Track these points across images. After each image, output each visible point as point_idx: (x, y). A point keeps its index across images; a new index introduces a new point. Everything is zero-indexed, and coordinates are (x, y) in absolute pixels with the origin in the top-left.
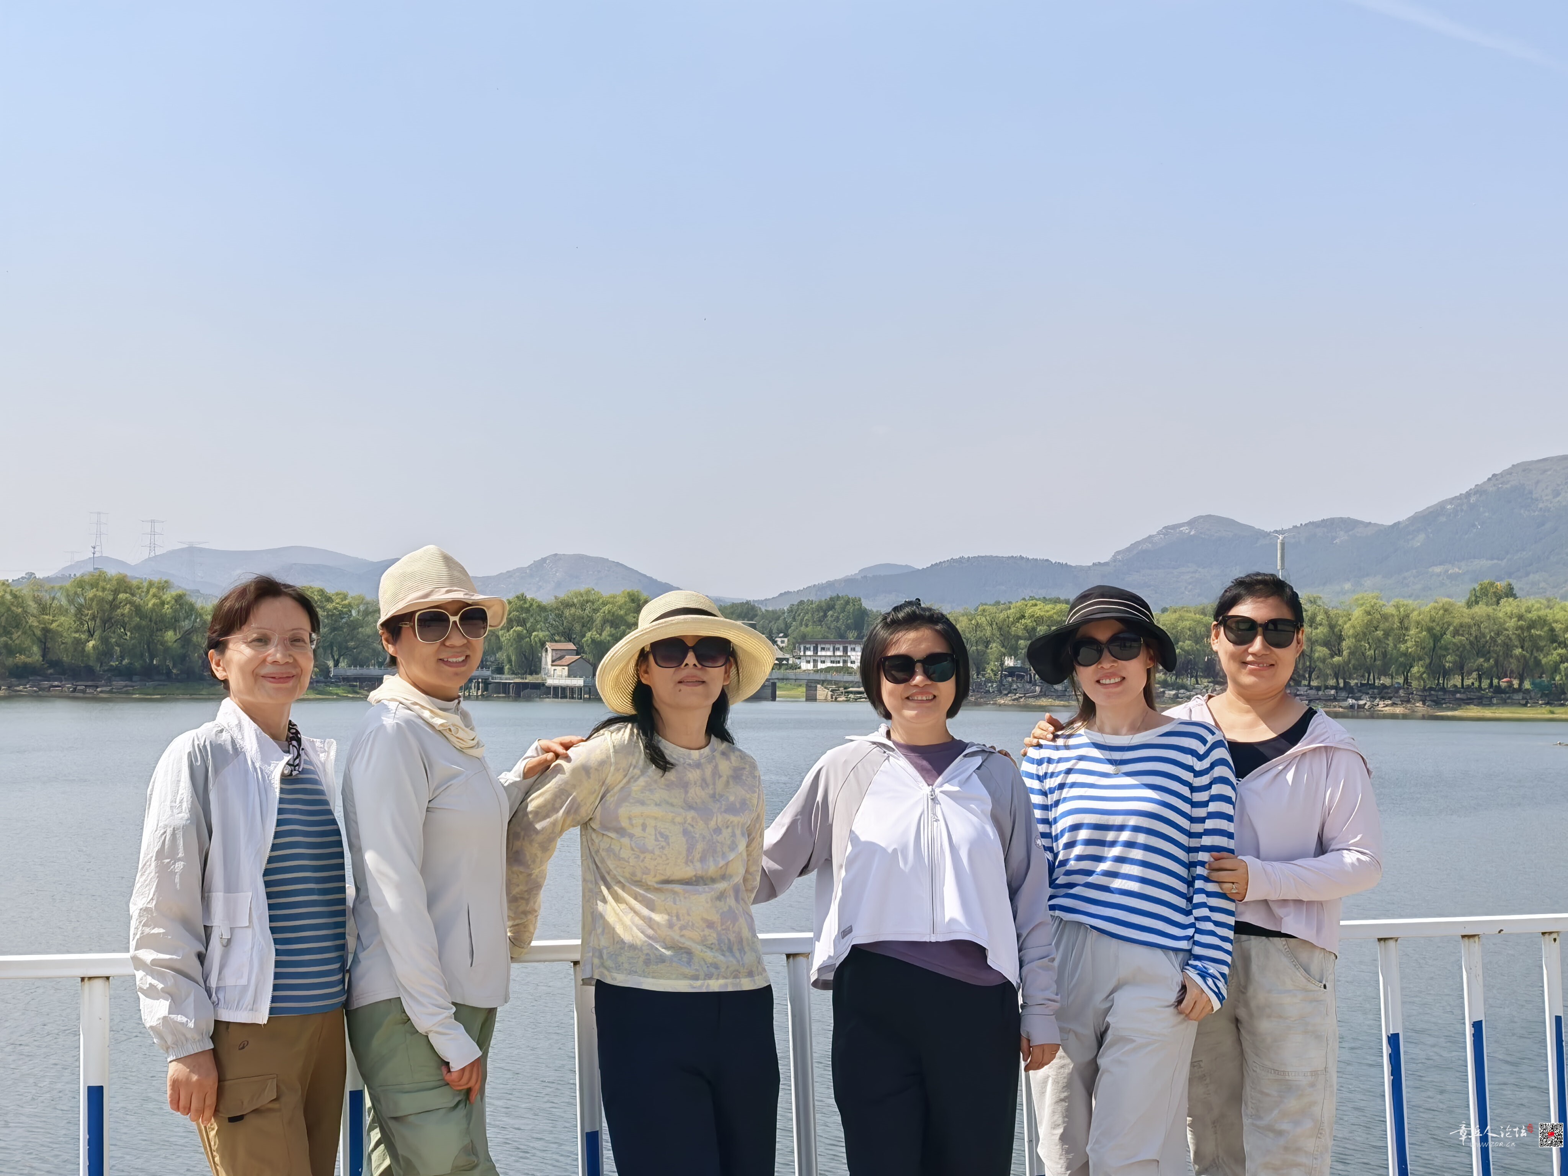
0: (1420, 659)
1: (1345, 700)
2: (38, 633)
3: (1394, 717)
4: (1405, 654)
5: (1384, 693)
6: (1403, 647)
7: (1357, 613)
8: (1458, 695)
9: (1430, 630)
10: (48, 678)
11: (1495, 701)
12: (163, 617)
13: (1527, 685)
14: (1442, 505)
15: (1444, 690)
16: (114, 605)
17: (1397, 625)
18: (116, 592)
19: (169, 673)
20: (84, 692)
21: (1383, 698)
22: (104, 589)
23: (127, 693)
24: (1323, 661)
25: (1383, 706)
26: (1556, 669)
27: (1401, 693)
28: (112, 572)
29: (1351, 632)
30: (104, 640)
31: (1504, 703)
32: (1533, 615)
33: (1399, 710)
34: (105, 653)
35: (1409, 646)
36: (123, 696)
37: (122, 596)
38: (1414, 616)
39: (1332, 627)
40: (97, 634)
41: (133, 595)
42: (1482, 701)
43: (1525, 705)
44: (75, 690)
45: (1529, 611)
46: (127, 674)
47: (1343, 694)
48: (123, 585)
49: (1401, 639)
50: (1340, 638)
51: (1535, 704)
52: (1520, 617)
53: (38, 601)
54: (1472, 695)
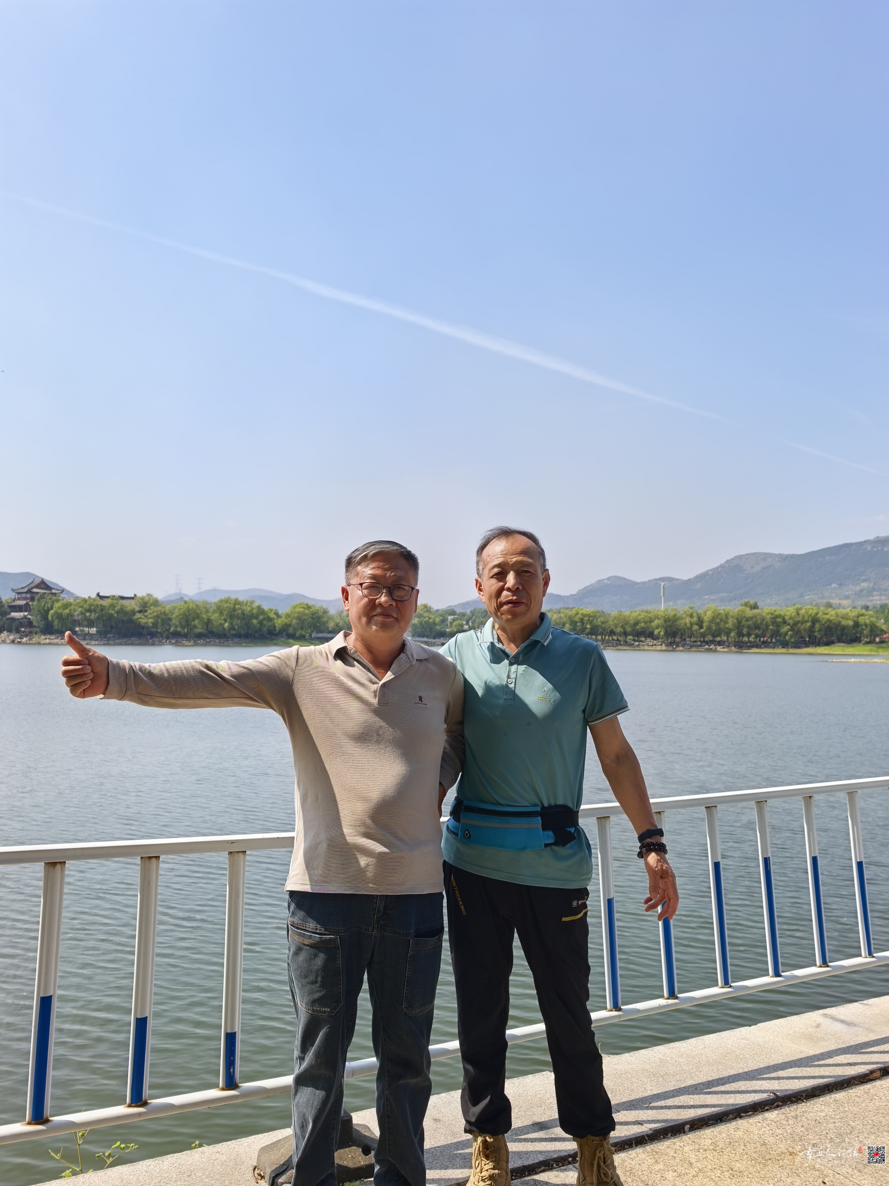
0: (734, 630)
1: (705, 646)
2: (206, 620)
3: (724, 652)
4: (728, 628)
5: (720, 643)
6: (727, 626)
7: (709, 613)
8: (748, 644)
9: (737, 619)
10: (209, 638)
11: (762, 646)
12: (253, 614)
13: (774, 640)
14: (707, 572)
15: (742, 642)
16: (234, 610)
17: (724, 617)
18: (235, 604)
19: (254, 637)
20: (223, 643)
21: (719, 645)
22: (230, 603)
23: (240, 644)
24: (696, 631)
25: (719, 648)
26: (786, 634)
27: (726, 643)
28: (233, 597)
29: (707, 620)
30: (231, 623)
31: (766, 647)
32: (777, 613)
33: (726, 650)
34: (232, 628)
35: (730, 625)
36: (239, 645)
37: (237, 606)
38: (731, 613)
39: (699, 618)
40: (228, 620)
41: (241, 606)
42: (757, 646)
43: (774, 648)
44: (220, 643)
45: (775, 611)
46: (239, 636)
47: (704, 644)
48: (237, 602)
49: (726, 623)
50: (702, 622)
51: (778, 647)
53: (205, 608)
54: (754, 644)
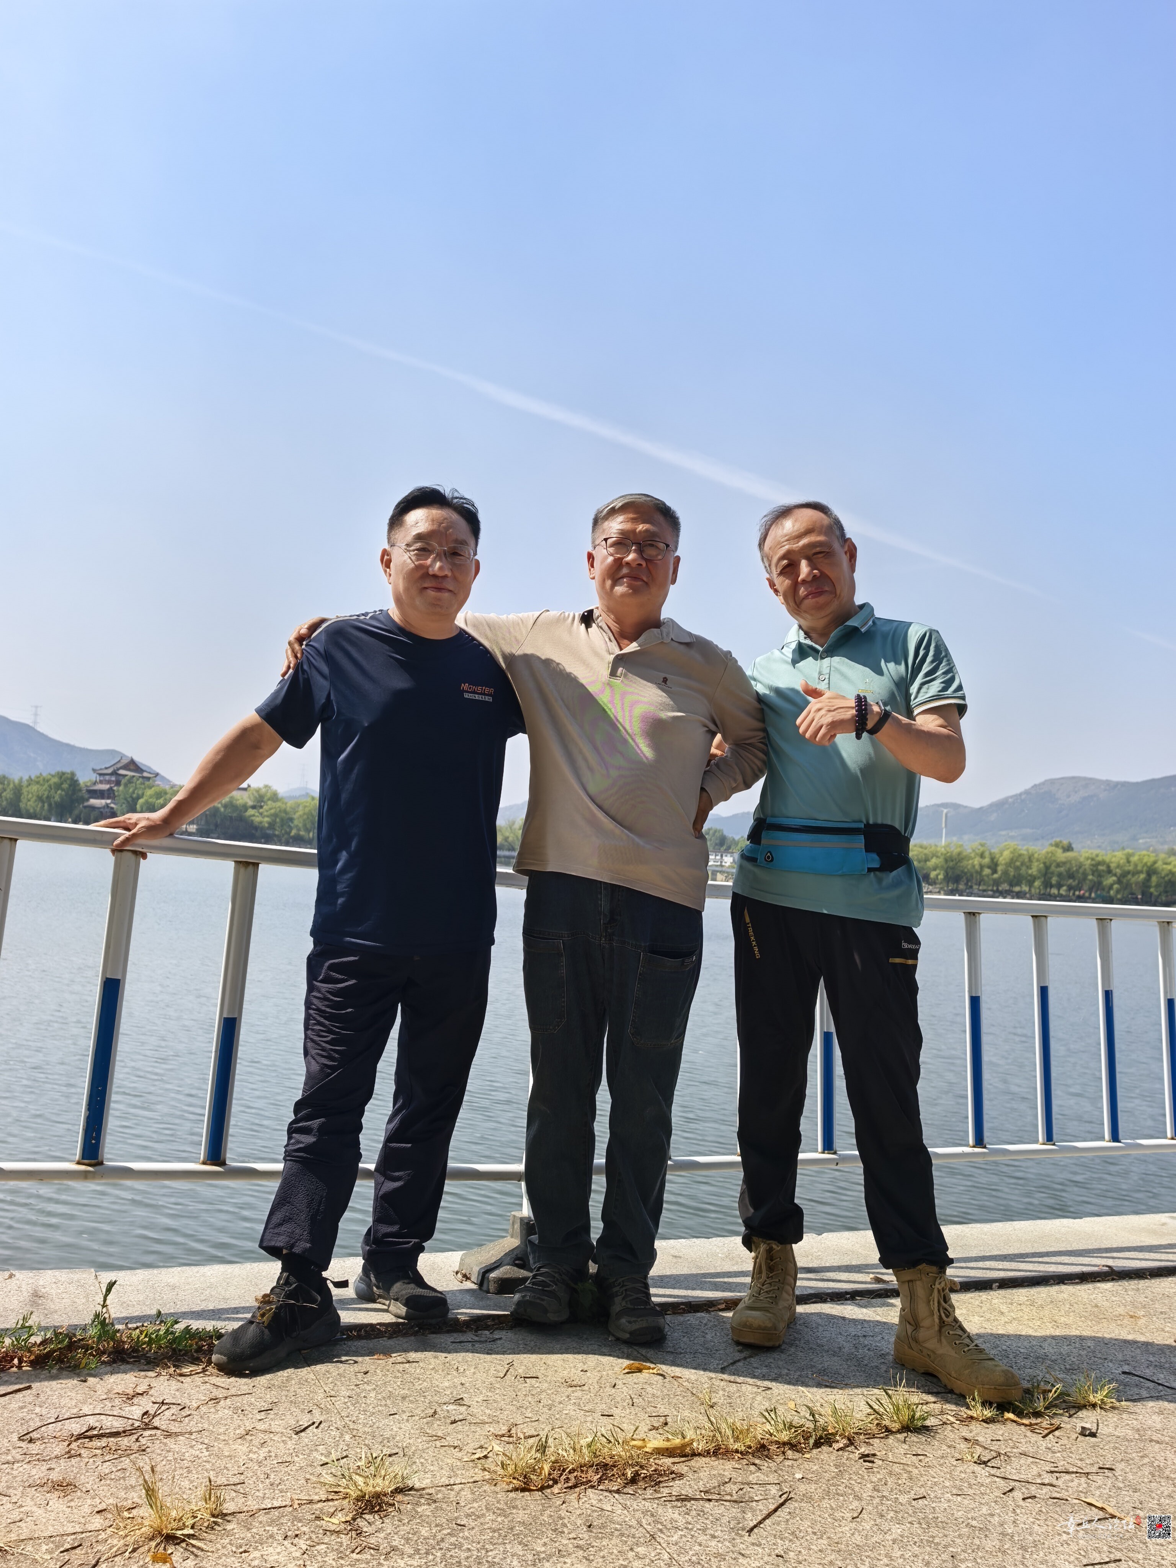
5: (1019, 895)
6: (1030, 872)
7: (1007, 854)
13: (1093, 893)
15: (1050, 893)
17: (1026, 860)
26: (1111, 887)
27: (1028, 894)
52: (1093, 859)
